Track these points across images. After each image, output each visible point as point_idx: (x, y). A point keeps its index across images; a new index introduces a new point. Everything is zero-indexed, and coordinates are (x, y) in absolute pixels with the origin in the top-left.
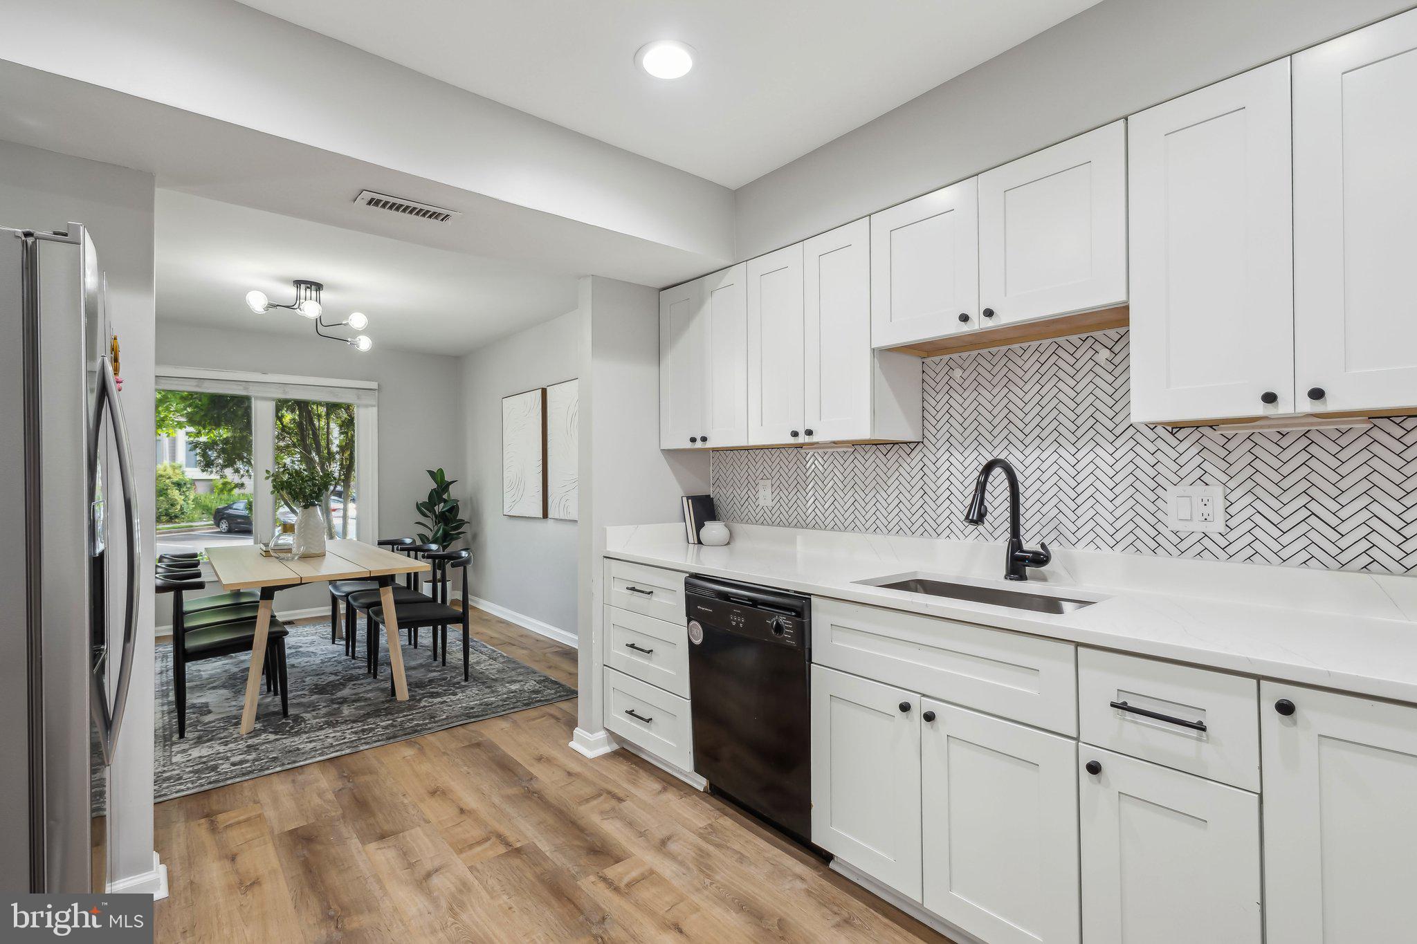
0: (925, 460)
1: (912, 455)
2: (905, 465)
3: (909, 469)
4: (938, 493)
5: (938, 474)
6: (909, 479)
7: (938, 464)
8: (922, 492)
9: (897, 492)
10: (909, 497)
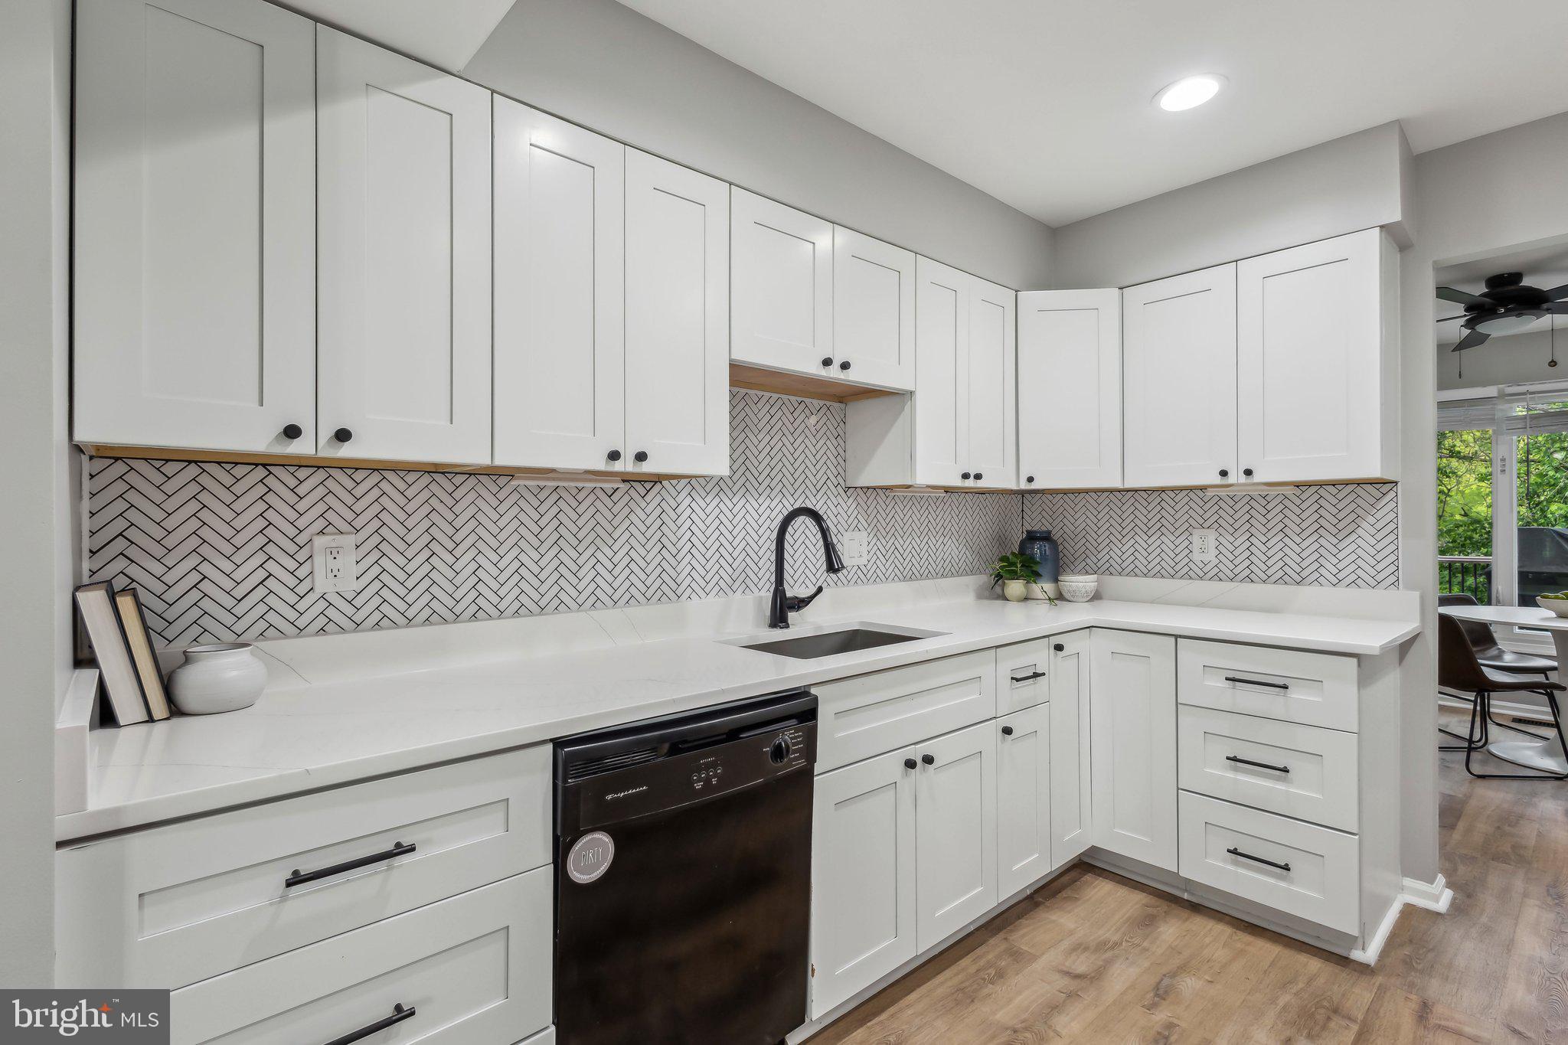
0: (663, 504)
1: (648, 498)
2: (639, 511)
3: (643, 516)
4: (679, 546)
5: (679, 522)
6: (643, 529)
7: (679, 511)
8: (659, 546)
9: (627, 547)
10: (643, 553)
